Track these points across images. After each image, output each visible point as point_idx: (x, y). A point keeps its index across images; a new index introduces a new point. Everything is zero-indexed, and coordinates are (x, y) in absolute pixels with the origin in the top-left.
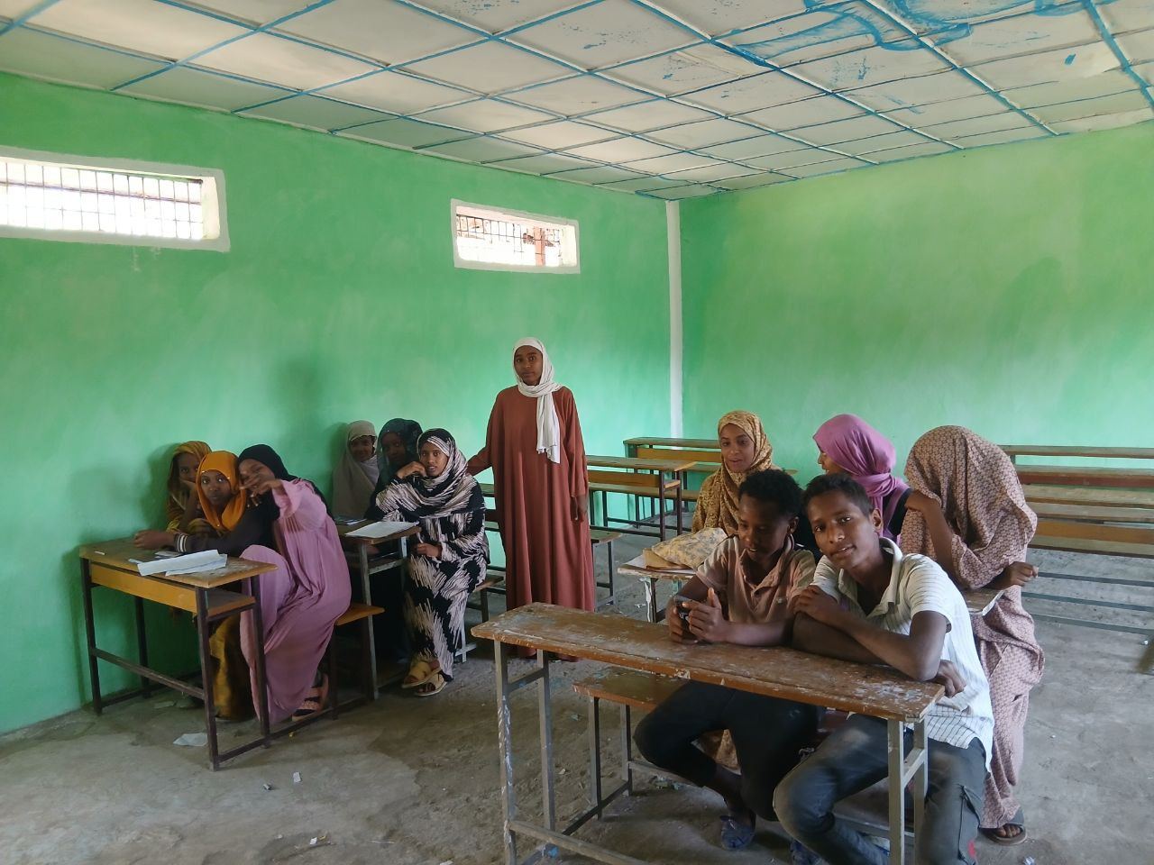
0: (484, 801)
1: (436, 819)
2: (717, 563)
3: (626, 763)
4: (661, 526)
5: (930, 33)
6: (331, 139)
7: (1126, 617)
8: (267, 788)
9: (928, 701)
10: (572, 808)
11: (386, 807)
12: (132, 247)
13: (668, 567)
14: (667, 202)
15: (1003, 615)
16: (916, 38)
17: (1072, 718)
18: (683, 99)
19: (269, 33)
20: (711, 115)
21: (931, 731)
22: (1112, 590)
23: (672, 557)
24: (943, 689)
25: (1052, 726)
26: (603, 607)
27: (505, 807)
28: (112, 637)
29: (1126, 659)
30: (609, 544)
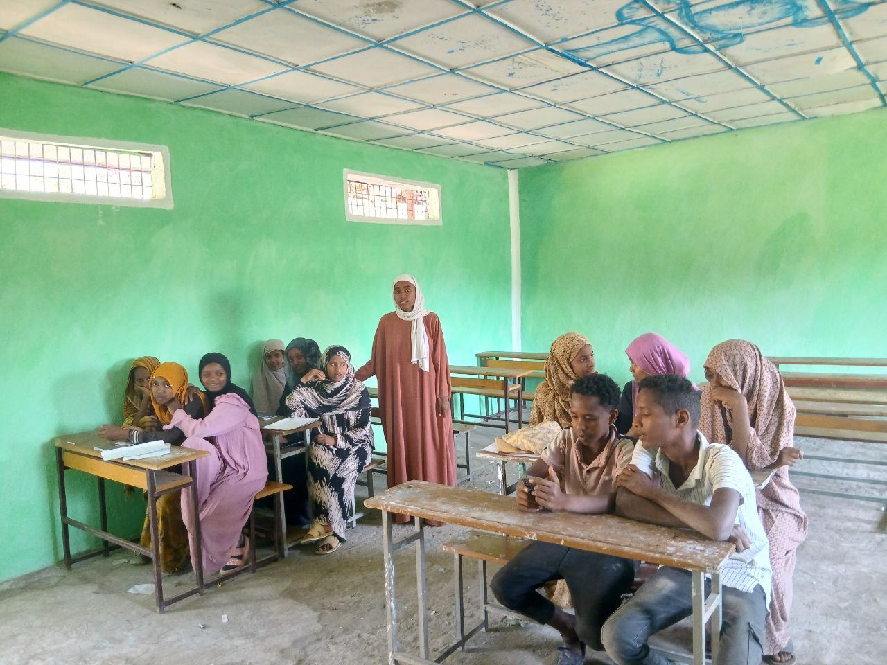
0: (372, 637)
1: (334, 651)
2: (558, 449)
3: (483, 606)
4: (506, 420)
5: (712, 41)
6: (250, 123)
7: (867, 489)
8: (202, 627)
9: (723, 556)
10: (441, 642)
11: (295, 643)
12: (97, 206)
13: (516, 452)
14: (508, 171)
15: (777, 489)
16: (701, 45)
17: (827, 568)
18: (522, 92)
19: (206, 41)
20: (543, 104)
21: (724, 580)
22: (855, 468)
23: (519, 444)
24: (734, 546)
25: (812, 574)
26: (462, 483)
27: (390, 642)
28: (79, 508)
29: (868, 522)
30: (467, 434)
